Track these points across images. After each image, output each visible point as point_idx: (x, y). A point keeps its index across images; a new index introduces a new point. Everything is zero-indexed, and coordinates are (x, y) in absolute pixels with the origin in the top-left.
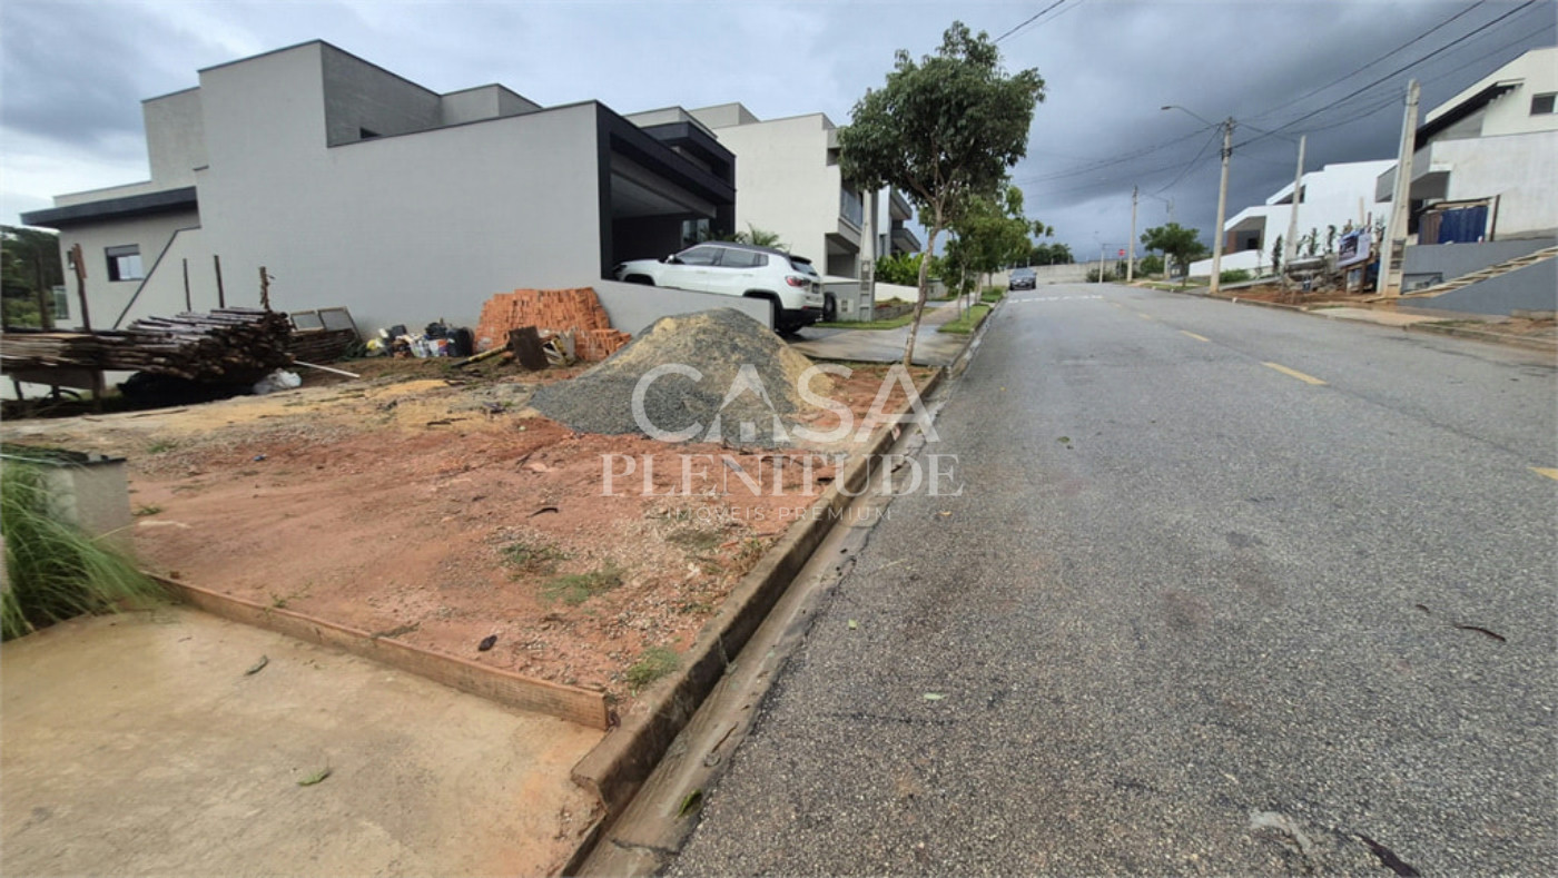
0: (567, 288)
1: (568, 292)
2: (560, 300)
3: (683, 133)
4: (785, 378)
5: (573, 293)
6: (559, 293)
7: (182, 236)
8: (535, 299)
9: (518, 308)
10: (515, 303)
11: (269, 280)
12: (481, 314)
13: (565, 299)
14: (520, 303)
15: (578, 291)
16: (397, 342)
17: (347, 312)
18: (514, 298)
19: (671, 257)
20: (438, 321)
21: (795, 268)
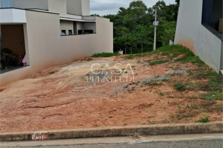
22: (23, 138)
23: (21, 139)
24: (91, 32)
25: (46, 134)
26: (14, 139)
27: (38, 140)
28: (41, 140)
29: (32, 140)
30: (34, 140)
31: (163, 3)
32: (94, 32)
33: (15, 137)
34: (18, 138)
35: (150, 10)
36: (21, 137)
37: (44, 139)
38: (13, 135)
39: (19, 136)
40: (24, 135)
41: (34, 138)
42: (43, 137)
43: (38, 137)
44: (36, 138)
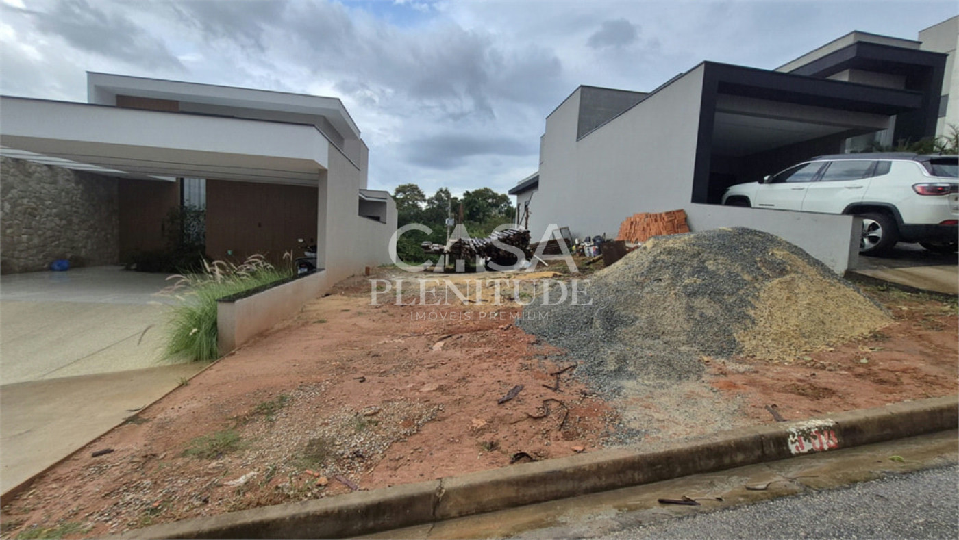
0: (660, 212)
1: (661, 214)
2: (656, 221)
3: (851, 55)
4: (752, 313)
5: (664, 215)
6: (656, 215)
7: (534, 194)
8: (642, 220)
9: (633, 227)
10: (632, 223)
11: (529, 214)
12: (619, 231)
13: (658, 218)
14: (634, 223)
15: (667, 213)
16: (580, 247)
17: (568, 230)
18: (632, 220)
19: (766, 178)
20: (602, 235)
21: (933, 173)
22: (758, 453)
23: (753, 456)
24: (377, 219)
25: (832, 429)
26: (727, 460)
27: (811, 454)
28: (822, 451)
29: (791, 457)
30: (798, 456)
31: (447, 192)
32: (382, 219)
33: (727, 453)
34: (740, 457)
35: (430, 201)
36: (752, 450)
37: (832, 451)
38: (719, 446)
39: (740, 447)
40: (761, 441)
41: (797, 447)
42: (826, 442)
43: (810, 441)
44: (803, 448)
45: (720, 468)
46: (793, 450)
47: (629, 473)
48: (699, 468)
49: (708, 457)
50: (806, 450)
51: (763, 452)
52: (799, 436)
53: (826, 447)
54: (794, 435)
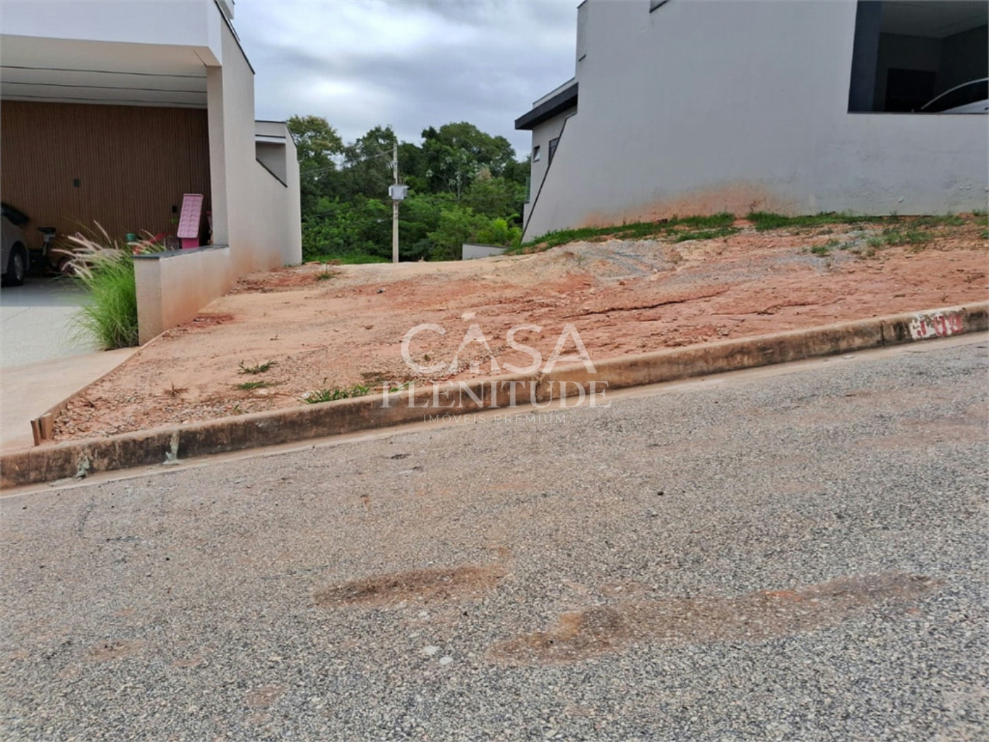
7: (568, 123)
22: (878, 337)
23: (872, 341)
25: (957, 315)
27: (934, 338)
28: (945, 336)
29: (911, 341)
30: (919, 340)
33: (844, 338)
34: (858, 342)
35: (350, 153)
36: (871, 334)
37: (955, 334)
38: (836, 332)
39: (858, 332)
40: (881, 327)
41: (919, 332)
42: (950, 327)
43: (933, 326)
44: (925, 333)
45: (836, 353)
46: (915, 335)
47: (739, 357)
48: (813, 353)
49: (823, 342)
50: (928, 335)
51: (883, 336)
52: (922, 322)
53: (949, 332)
54: (916, 321)
